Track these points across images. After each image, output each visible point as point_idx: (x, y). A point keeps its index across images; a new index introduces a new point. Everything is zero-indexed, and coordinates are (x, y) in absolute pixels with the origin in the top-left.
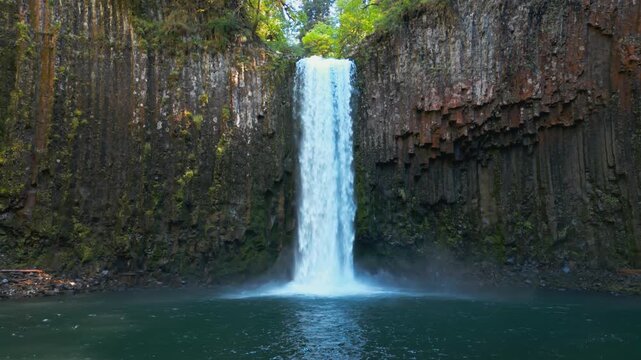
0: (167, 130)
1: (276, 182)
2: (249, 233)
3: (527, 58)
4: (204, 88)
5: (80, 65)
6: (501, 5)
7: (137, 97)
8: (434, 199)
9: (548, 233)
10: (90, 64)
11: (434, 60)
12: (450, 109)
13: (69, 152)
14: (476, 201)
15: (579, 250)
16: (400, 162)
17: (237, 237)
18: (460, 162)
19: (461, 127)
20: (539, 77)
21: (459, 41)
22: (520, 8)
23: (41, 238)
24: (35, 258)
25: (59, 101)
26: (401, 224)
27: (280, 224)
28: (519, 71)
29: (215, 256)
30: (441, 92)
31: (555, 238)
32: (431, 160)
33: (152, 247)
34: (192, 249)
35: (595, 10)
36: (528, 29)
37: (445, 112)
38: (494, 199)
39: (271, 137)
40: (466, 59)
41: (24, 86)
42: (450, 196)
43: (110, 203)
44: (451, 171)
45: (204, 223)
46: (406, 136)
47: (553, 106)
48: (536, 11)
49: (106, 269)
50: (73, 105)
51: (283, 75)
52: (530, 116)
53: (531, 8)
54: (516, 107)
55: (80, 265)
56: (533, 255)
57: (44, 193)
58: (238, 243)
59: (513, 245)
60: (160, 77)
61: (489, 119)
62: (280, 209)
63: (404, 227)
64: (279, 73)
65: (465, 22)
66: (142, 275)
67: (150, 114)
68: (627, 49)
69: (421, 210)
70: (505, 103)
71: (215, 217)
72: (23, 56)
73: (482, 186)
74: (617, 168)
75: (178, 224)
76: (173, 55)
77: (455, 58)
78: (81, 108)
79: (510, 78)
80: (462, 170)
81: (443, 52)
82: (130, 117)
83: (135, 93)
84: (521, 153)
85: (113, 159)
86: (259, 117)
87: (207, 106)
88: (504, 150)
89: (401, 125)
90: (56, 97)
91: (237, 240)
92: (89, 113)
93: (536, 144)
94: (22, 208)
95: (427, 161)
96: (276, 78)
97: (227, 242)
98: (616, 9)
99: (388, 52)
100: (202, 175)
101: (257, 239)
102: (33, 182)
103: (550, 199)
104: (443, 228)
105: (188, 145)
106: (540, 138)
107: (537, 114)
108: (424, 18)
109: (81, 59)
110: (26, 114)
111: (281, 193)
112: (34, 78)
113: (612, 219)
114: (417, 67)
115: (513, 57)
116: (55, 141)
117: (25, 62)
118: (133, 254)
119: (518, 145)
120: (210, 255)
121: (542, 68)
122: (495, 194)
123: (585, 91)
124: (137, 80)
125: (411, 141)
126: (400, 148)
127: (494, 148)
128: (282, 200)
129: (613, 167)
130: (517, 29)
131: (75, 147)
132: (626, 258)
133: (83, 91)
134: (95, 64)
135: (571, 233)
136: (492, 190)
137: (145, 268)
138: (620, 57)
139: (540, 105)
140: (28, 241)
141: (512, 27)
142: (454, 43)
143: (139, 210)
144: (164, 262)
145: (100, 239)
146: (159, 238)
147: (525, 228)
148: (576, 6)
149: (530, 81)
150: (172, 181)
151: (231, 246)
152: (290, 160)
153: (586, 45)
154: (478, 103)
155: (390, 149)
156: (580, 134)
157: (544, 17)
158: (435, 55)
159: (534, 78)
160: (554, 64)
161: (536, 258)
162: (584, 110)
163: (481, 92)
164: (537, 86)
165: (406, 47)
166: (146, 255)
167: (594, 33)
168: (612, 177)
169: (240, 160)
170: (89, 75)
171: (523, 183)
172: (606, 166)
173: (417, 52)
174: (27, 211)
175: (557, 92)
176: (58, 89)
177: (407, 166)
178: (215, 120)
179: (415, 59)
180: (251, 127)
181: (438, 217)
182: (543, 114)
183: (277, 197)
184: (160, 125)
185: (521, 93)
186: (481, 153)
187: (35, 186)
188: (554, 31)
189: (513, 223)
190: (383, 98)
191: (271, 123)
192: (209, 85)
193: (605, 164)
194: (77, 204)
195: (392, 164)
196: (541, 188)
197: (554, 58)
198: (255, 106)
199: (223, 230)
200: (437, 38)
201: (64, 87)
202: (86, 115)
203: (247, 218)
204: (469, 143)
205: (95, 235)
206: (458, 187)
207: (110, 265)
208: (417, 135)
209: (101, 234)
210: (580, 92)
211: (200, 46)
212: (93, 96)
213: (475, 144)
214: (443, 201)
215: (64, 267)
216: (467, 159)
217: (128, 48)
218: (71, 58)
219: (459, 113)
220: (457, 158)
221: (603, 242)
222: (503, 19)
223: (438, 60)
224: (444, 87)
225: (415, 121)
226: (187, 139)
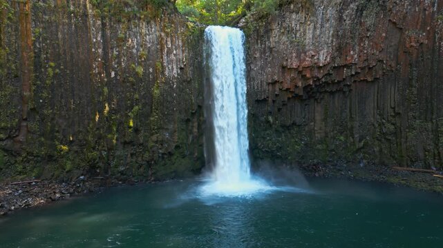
0: (118, 78)
1: (192, 113)
2: (177, 147)
3: (352, 38)
4: (142, 46)
5: (49, 27)
6: (341, 3)
7: (95, 53)
8: (289, 122)
9: (353, 144)
10: (57, 27)
11: (296, 35)
12: (304, 68)
13: (49, 94)
14: (313, 123)
15: (369, 154)
16: (270, 100)
17: (169, 150)
18: (305, 100)
19: (309, 79)
20: (357, 50)
21: (313, 24)
22: (352, 6)
23: (35, 157)
24: (31, 171)
25: (37, 56)
26: (268, 138)
27: (195, 140)
28: (346, 46)
29: (156, 163)
30: (298, 56)
31: (357, 147)
32: (289, 99)
33: (113, 160)
34: (140, 159)
35: (394, 12)
36: (354, 19)
37: (300, 69)
38: (324, 123)
39: (189, 82)
40: (316, 36)
41: (9, 45)
42: (298, 121)
43: (81, 130)
44: (299, 105)
45: (147, 141)
46: (274, 83)
47: (362, 69)
48: (360, 8)
49: (82, 175)
50: (47, 58)
51: (196, 39)
52: (349, 74)
53: (358, 6)
54: (342, 68)
55: (65, 173)
56: (344, 156)
57: (34, 126)
58: (170, 154)
59: (333, 150)
60: (111, 38)
61: (326, 75)
62: (195, 130)
63: (270, 140)
64: (193, 37)
65: (318, 12)
66: (107, 178)
67: (106, 66)
68: (410, 38)
69: (281, 129)
70: (336, 65)
71: (154, 138)
72: (6, 21)
73: (316, 114)
74: (396, 109)
75: (130, 143)
76: (119, 21)
77: (309, 35)
78: (53, 61)
79: (341, 50)
80: (306, 105)
81: (302, 30)
82: (91, 68)
83: (93, 50)
84: (341, 96)
85: (80, 99)
86: (181, 69)
87: (145, 61)
88: (332, 93)
89: (272, 76)
90: (35, 53)
91: (169, 153)
92: (60, 64)
93: (350, 91)
94: (17, 136)
95: (286, 99)
96: (191, 41)
97: (163, 154)
98: (407, 13)
99: (266, 27)
100: (144, 109)
101: (181, 150)
102: (25, 117)
103: (356, 124)
104: (293, 140)
105: (133, 89)
106: (353, 87)
107: (353, 73)
108: (292, 6)
109: (49, 22)
110: (13, 67)
111: (195, 120)
112: (16, 38)
113: (390, 138)
114: (284, 38)
115: (344, 36)
116: (38, 87)
117: (8, 25)
118: (101, 164)
119: (341, 91)
120: (153, 162)
121: (359, 45)
122: (325, 120)
123: (382, 61)
124: (95, 40)
125: (277, 87)
126: (270, 90)
127: (326, 92)
128: (196, 124)
129: (394, 108)
130: (348, 19)
131: (52, 91)
132: (396, 160)
133: (54, 48)
134: (61, 27)
135: (366, 145)
136: (323, 117)
137: (110, 173)
138: (405, 42)
139: (356, 68)
140: (25, 159)
141: (345, 17)
142: (310, 25)
143: (103, 135)
144: (121, 168)
145: (76, 155)
146: (118, 153)
147: (340, 140)
148: (383, 7)
149: (352, 52)
150: (123, 114)
151: (166, 156)
152: (201, 98)
153: (386, 34)
154: (321, 65)
155: (265, 91)
156: (376, 86)
157: (364, 12)
158: (297, 31)
159: (354, 50)
160: (367, 42)
161: (345, 158)
162: (381, 72)
163: (323, 58)
164: (356, 56)
165: (279, 24)
166: (110, 164)
167: (392, 26)
168: (393, 114)
169: (169, 99)
170: (57, 35)
171: (341, 114)
172: (389, 107)
173: (285, 28)
174: (21, 138)
175: (367, 60)
176: (35, 47)
177: (274, 101)
178: (151, 70)
179: (283, 33)
180: (176, 76)
181: (290, 133)
182: (357, 73)
183: (193, 123)
184: (113, 74)
185: (346, 59)
186: (318, 95)
187: (26, 120)
188: (369, 21)
189: (334, 138)
190: (261, 57)
191: (189, 73)
192: (145, 45)
193: (389, 105)
194: (58, 132)
195: (265, 100)
196: (351, 117)
197: (367, 39)
198: (178, 61)
199: (160, 146)
200: (299, 21)
201: (39, 45)
202: (58, 66)
203: (176, 138)
204: (312, 89)
205: (72, 152)
206: (303, 116)
207: (85, 172)
208: (282, 82)
209: (76, 152)
210: (379, 61)
211: (138, 15)
212: (61, 52)
213: (315, 90)
214: (294, 124)
215: (53, 176)
216: (310, 97)
217: (85, 15)
218: (43, 22)
219: (308, 70)
220: (304, 98)
221: (384, 150)
222: (341, 12)
223: (298, 35)
224: (301, 53)
225: (281, 74)
226: (133, 85)
